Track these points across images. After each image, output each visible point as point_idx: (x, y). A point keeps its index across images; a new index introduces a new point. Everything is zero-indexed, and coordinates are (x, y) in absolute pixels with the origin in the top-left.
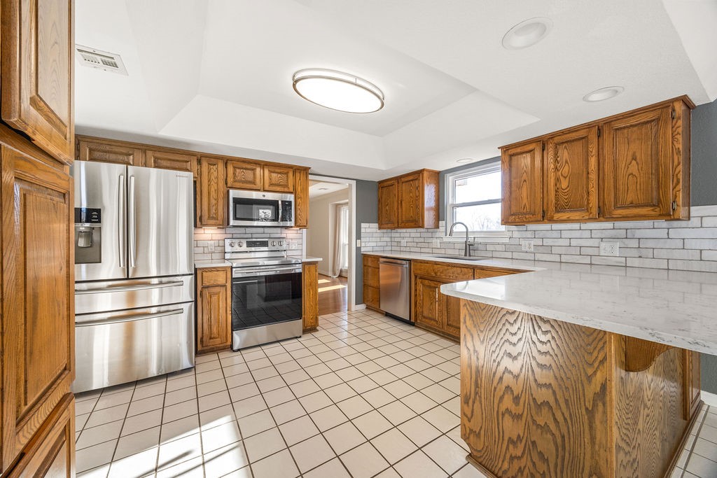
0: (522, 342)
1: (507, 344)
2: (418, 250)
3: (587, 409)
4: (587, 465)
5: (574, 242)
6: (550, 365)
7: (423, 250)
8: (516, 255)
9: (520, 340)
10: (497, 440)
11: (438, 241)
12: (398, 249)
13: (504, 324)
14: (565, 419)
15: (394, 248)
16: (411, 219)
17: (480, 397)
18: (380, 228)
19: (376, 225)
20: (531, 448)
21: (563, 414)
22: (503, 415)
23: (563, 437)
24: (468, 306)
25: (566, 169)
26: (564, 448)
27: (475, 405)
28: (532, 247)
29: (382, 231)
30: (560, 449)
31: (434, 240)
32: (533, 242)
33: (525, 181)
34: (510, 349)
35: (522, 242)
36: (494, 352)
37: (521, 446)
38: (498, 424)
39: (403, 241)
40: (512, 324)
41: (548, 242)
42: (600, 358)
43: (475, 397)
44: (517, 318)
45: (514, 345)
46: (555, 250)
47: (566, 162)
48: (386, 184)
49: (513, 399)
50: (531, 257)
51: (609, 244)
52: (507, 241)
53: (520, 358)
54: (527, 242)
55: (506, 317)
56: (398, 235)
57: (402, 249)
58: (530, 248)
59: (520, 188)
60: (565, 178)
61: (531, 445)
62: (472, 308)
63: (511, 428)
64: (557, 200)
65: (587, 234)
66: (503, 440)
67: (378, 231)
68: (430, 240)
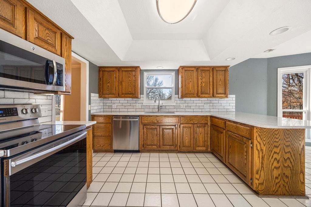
0: (280, 141)
1: (275, 143)
2: (126, 110)
3: (299, 154)
4: (299, 171)
5: (197, 105)
6: (290, 145)
7: (129, 110)
8: (178, 110)
9: (280, 140)
10: (271, 181)
11: (140, 105)
12: (110, 110)
13: (274, 136)
14: (294, 160)
15: (105, 110)
16: (130, 93)
17: (264, 168)
18: (100, 97)
19: (97, 95)
20: (283, 176)
21: (293, 159)
22: (273, 170)
23: (293, 166)
24: (258, 132)
25: (204, 80)
26: (293, 170)
27: (261, 172)
28: (184, 106)
29: (101, 99)
30: (292, 171)
31: (137, 105)
32: (185, 105)
33: (191, 81)
34: (275, 144)
35: (181, 105)
36: (270, 147)
37: (280, 178)
38: (271, 174)
39: (113, 105)
40: (277, 135)
41: (189, 105)
42: (303, 138)
43: (261, 169)
44: (279, 132)
45: (278, 142)
46: (192, 107)
47: (204, 77)
48: (107, 69)
49: (277, 162)
50: (184, 110)
51: (206, 105)
52: (175, 104)
53: (280, 147)
54: (183, 105)
55: (274, 133)
56: (110, 102)
57: (113, 110)
58: (184, 107)
59: (189, 84)
60: (204, 82)
61: (283, 175)
62: (260, 132)
63: (276, 173)
64: (201, 90)
65: (201, 102)
66: (273, 179)
67: (99, 99)
68: (135, 105)
